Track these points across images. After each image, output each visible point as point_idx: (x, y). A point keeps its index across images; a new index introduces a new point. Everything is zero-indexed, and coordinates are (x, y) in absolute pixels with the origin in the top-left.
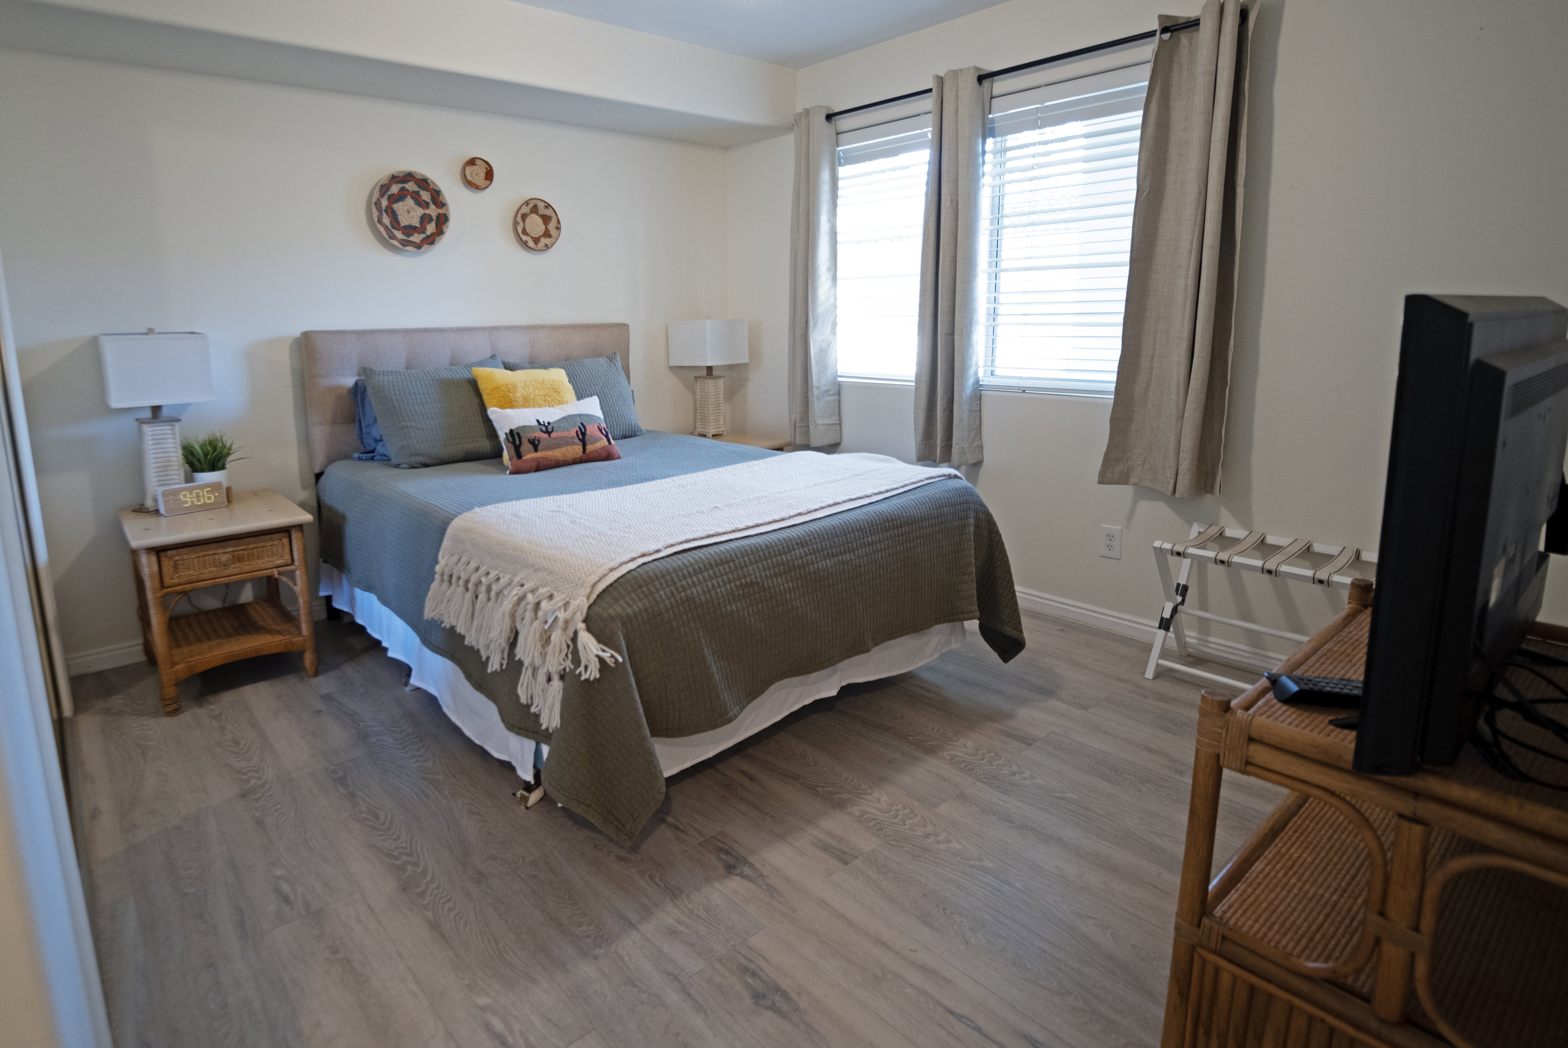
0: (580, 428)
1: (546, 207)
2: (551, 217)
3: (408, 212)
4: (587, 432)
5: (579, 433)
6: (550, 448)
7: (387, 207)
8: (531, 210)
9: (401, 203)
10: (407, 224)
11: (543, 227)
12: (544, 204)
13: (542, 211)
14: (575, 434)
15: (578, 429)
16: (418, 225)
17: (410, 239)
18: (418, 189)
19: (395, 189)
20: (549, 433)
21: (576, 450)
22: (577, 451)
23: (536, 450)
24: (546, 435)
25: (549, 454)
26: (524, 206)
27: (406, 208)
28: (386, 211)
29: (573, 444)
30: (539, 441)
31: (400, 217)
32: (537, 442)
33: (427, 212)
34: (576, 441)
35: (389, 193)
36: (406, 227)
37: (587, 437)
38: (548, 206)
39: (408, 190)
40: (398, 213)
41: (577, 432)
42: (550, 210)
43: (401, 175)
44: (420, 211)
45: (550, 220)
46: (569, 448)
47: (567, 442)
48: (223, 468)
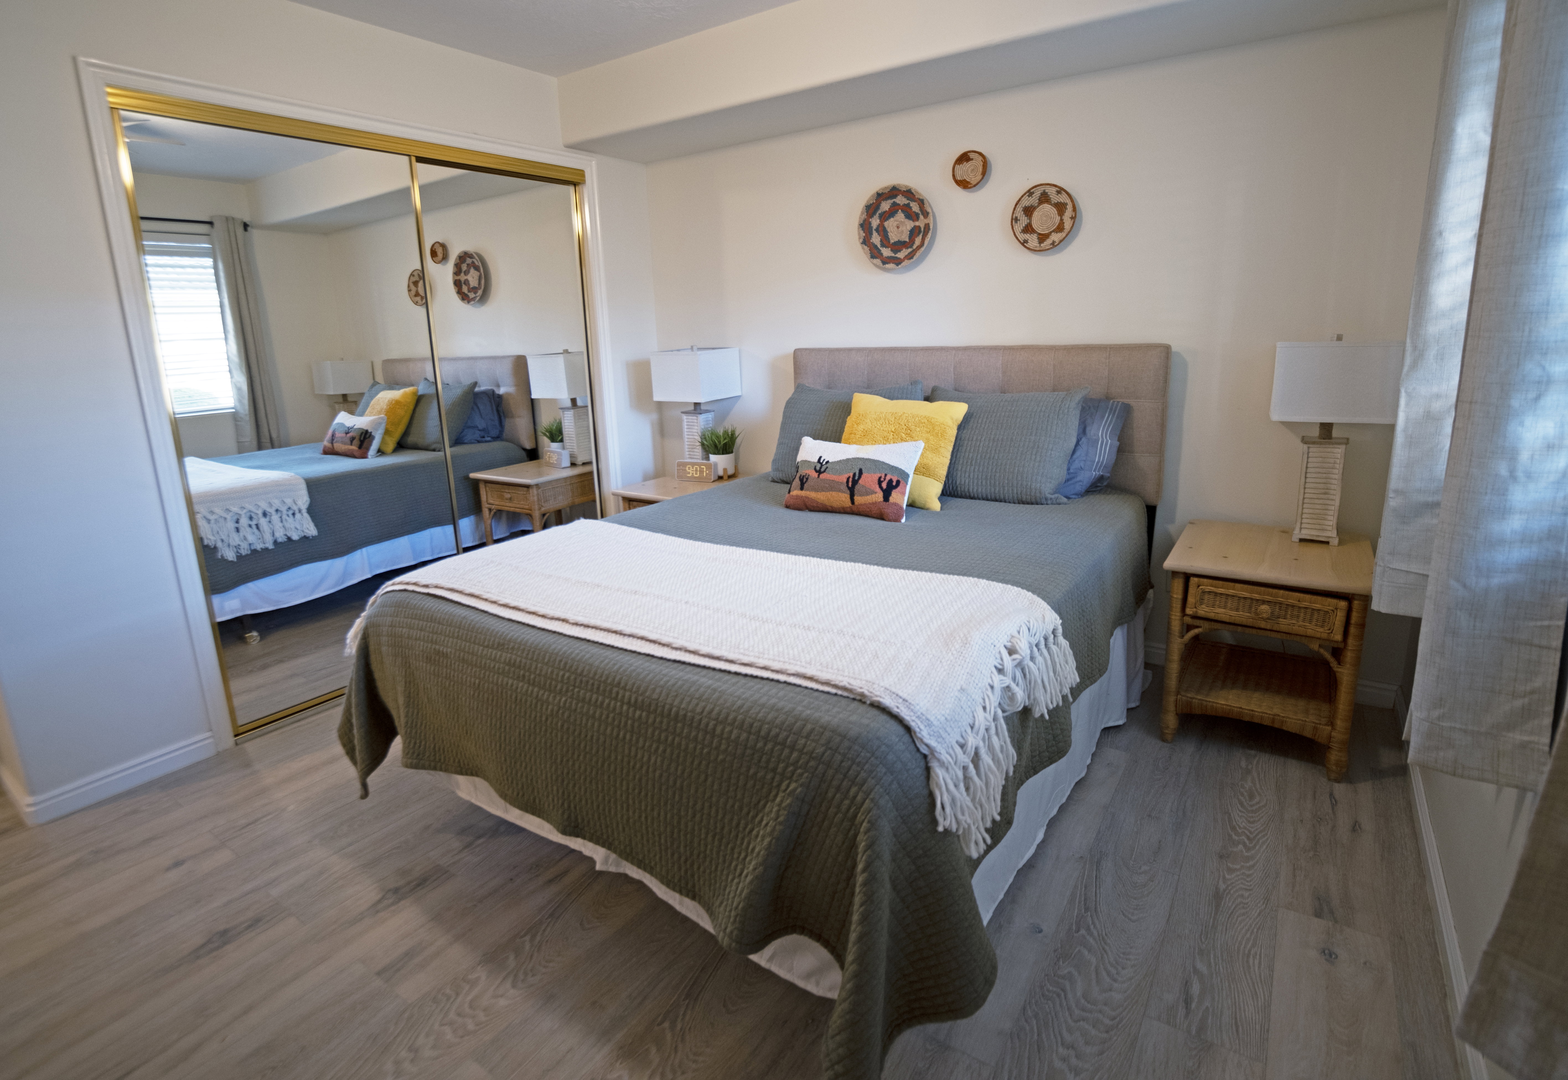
0: (854, 475)
1: (1058, 192)
2: (1066, 204)
3: (898, 227)
4: (860, 481)
5: (851, 480)
6: (816, 490)
7: (878, 226)
8: (1039, 200)
9: (892, 219)
10: (896, 240)
11: (1058, 218)
12: (1054, 189)
13: (1055, 198)
14: (845, 480)
15: (851, 475)
16: (907, 240)
17: (897, 255)
18: (908, 202)
19: (885, 206)
20: (819, 472)
21: (842, 498)
22: (844, 499)
23: (802, 489)
24: (816, 475)
25: (812, 495)
26: (1026, 197)
27: (895, 224)
28: (877, 230)
29: (840, 491)
30: (807, 479)
31: (890, 234)
32: (805, 480)
33: (917, 224)
34: (844, 487)
35: (880, 212)
36: (895, 243)
37: (857, 487)
38: (1060, 190)
39: (899, 205)
40: (889, 230)
41: (848, 479)
42: (1064, 195)
43: (886, 191)
44: (910, 224)
45: (1066, 209)
46: (834, 493)
47: (832, 486)
48: (732, 452)
